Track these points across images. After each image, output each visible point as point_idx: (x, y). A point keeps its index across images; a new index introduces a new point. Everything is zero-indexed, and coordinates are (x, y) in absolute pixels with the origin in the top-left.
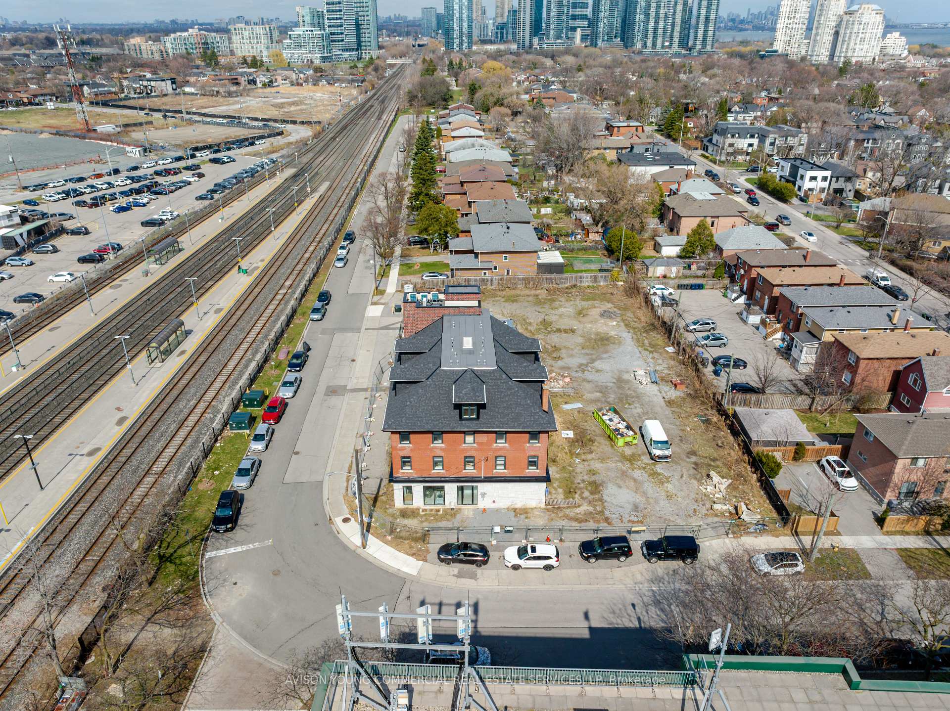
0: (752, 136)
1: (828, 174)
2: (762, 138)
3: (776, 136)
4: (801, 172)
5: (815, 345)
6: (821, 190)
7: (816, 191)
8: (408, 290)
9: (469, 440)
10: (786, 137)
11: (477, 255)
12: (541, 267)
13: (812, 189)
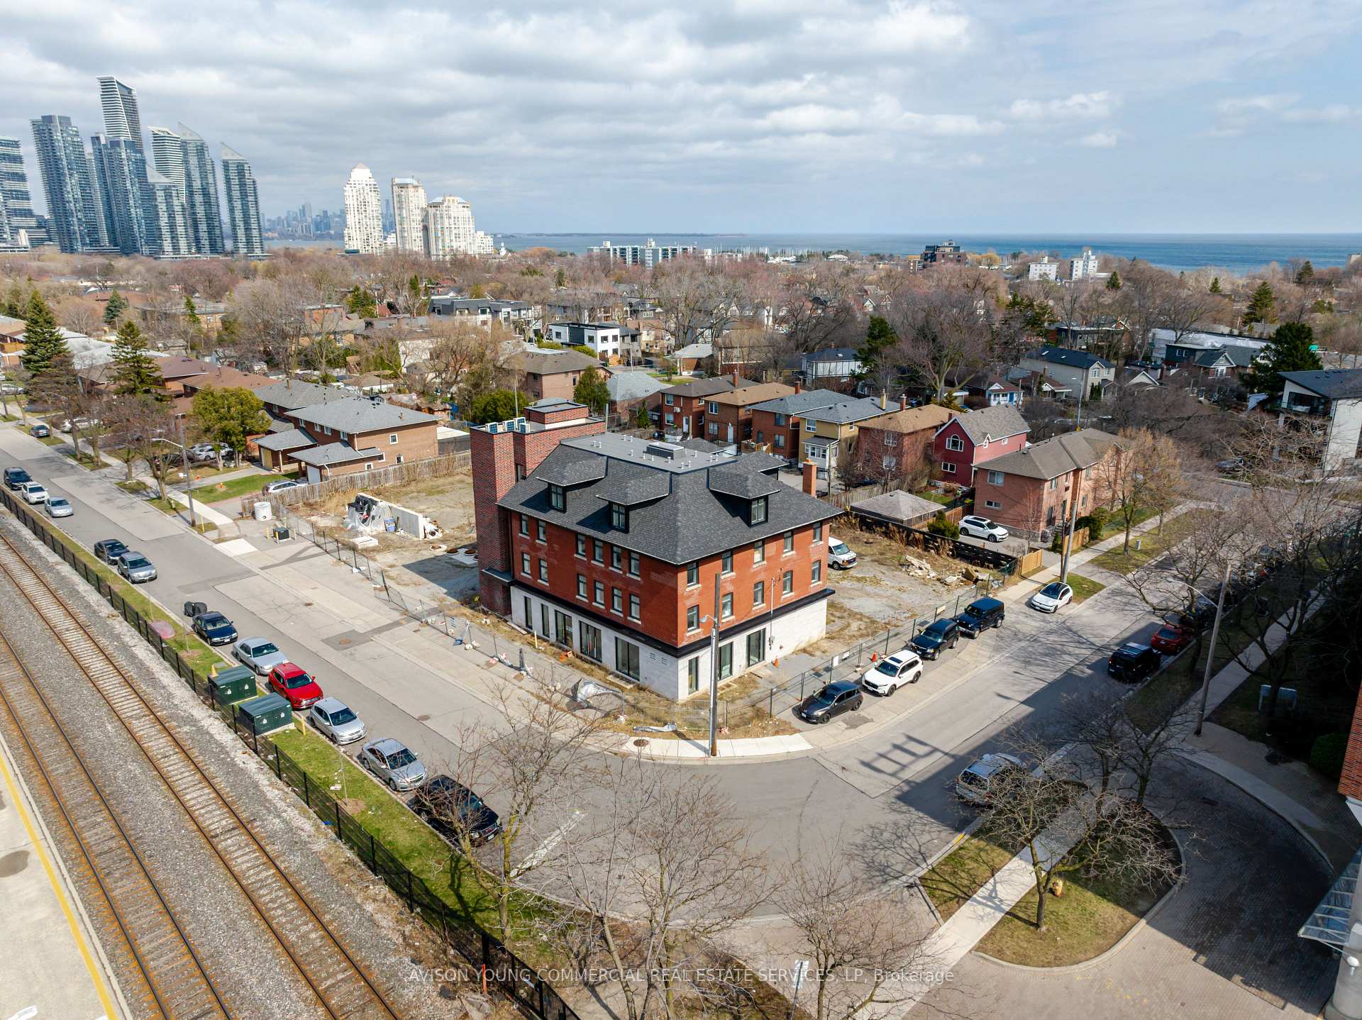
0: (484, 312)
1: (617, 332)
2: (495, 312)
3: (509, 310)
4: (587, 333)
5: (834, 445)
6: (615, 351)
7: (610, 353)
8: (264, 510)
9: (757, 556)
10: (519, 310)
11: (349, 441)
12: (444, 445)
13: (606, 351)
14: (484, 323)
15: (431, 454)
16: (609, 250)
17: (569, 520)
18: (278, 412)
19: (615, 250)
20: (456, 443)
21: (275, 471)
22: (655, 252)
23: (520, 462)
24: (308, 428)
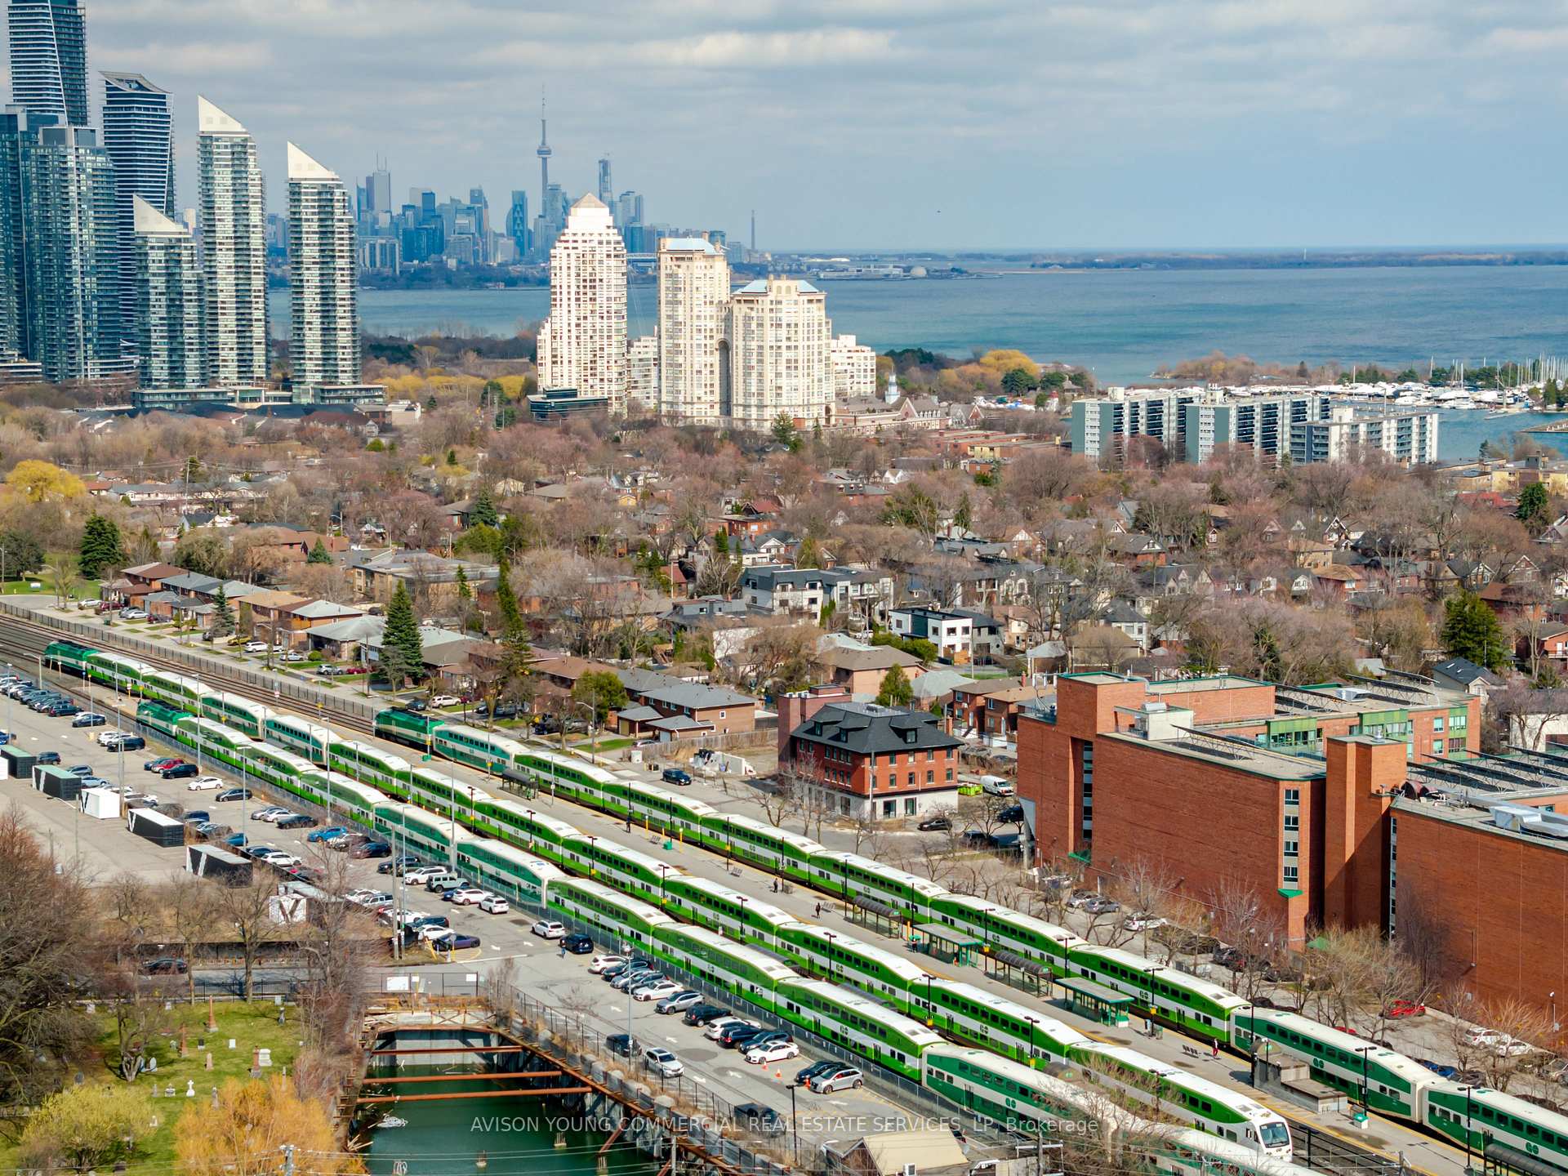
0: (813, 587)
2: (828, 588)
3: (848, 583)
4: (932, 623)
6: (965, 647)
7: (958, 649)
8: (637, 756)
9: (911, 759)
10: (862, 585)
11: (691, 713)
12: (759, 723)
13: (953, 647)
14: (813, 601)
15: (749, 728)
16: (1120, 407)
17: (824, 740)
18: (633, 695)
19: (1135, 406)
20: (769, 722)
21: (632, 736)
22: (1221, 415)
23: (803, 715)
24: (657, 705)
